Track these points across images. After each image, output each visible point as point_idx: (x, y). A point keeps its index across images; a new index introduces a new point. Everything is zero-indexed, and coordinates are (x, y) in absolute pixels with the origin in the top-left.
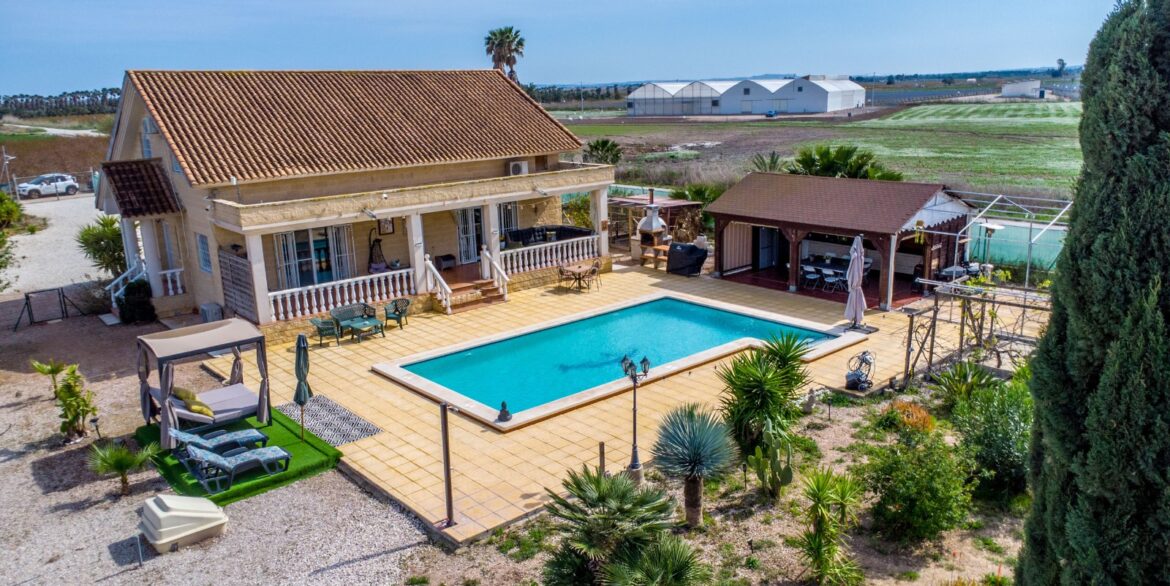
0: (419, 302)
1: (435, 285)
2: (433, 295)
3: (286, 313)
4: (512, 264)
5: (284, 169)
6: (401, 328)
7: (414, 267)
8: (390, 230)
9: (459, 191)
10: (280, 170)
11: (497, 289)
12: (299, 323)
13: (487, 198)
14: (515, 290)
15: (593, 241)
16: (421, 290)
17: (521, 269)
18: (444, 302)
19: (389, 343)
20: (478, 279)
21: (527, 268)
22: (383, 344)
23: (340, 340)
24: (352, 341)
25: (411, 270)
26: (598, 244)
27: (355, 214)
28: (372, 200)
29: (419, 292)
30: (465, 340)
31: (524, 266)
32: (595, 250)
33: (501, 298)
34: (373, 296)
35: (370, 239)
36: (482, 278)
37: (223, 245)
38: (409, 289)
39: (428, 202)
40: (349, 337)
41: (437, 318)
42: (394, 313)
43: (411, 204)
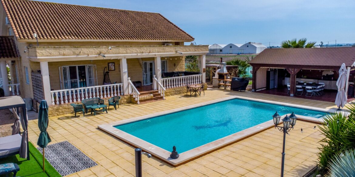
0: (125, 98)
1: (132, 91)
2: (131, 96)
3: (60, 101)
4: (166, 84)
5: (64, 36)
6: (116, 109)
7: (123, 83)
8: (113, 69)
9: (144, 50)
10: (62, 36)
11: (160, 94)
12: (66, 106)
13: (156, 54)
14: (167, 96)
15: (199, 77)
16: (126, 93)
17: (170, 87)
18: (136, 99)
19: (109, 116)
20: (151, 90)
21: (172, 86)
22: (106, 116)
23: (86, 114)
24: (92, 115)
25: (121, 84)
26: (201, 78)
27: (96, 56)
28: (104, 49)
29: (125, 94)
30: (146, 114)
31: (171, 86)
32: (200, 81)
33: (162, 98)
34: (103, 95)
35: (104, 72)
36: (153, 90)
37: (34, 70)
38: (120, 93)
39: (130, 53)
40: (90, 113)
41: (133, 106)
42: (113, 103)
43: (122, 53)
